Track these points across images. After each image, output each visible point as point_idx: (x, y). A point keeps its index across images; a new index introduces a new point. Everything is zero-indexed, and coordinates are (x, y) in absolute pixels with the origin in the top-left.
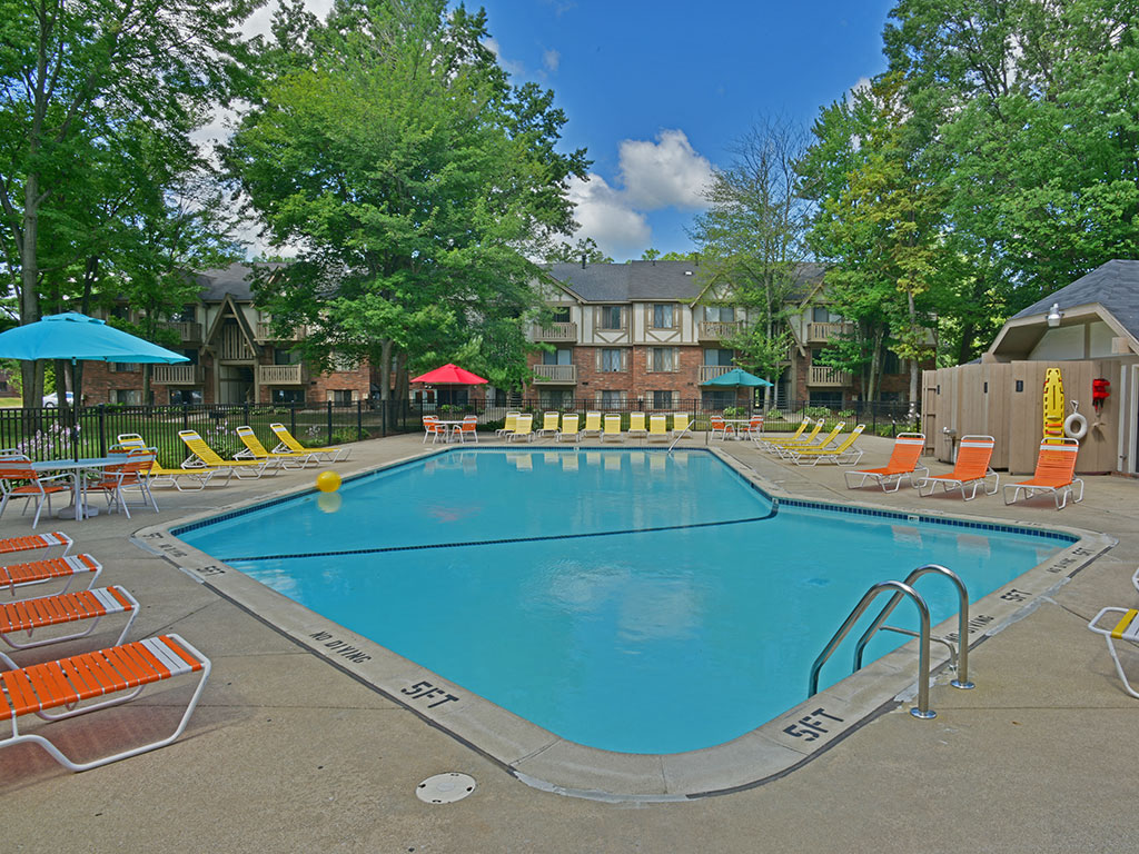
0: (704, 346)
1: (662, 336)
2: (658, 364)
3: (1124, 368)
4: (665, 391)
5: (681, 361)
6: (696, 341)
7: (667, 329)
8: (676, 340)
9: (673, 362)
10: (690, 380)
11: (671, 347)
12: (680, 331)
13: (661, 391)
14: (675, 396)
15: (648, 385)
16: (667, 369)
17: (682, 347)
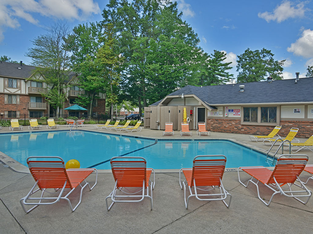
0: (30, 95)
1: (12, 91)
2: (10, 101)
3: (195, 108)
4: (13, 111)
5: (20, 100)
6: (27, 93)
7: (15, 88)
8: (19, 92)
9: (16, 101)
10: (24, 107)
11: (15, 95)
12: (20, 89)
13: (11, 111)
14: (18, 113)
15: (5, 109)
16: (14, 102)
17: (20, 95)
